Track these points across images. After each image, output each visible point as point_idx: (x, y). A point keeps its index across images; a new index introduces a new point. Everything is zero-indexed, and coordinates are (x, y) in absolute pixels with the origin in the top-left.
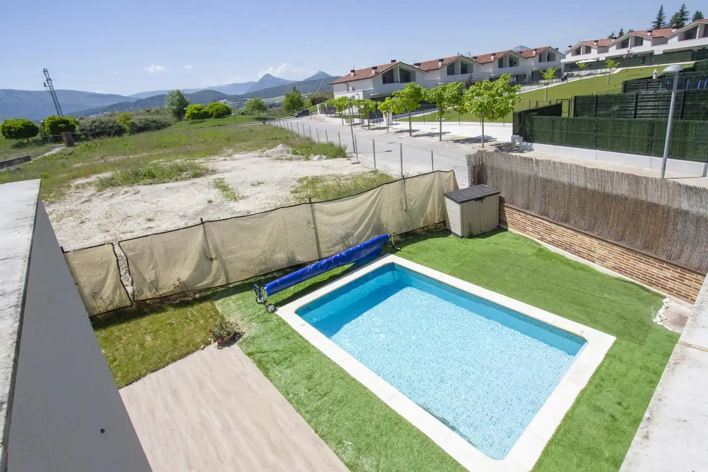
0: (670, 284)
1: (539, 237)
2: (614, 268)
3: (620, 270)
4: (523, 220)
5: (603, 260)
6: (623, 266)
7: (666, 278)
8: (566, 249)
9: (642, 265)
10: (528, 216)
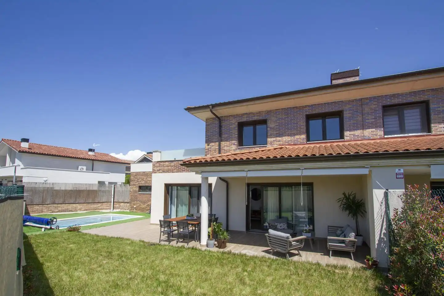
0: (100, 208)
1: (51, 212)
2: (84, 210)
3: (86, 210)
4: (41, 208)
5: (80, 210)
6: (87, 208)
7: (99, 207)
8: (65, 212)
9: (92, 206)
10: (44, 205)
